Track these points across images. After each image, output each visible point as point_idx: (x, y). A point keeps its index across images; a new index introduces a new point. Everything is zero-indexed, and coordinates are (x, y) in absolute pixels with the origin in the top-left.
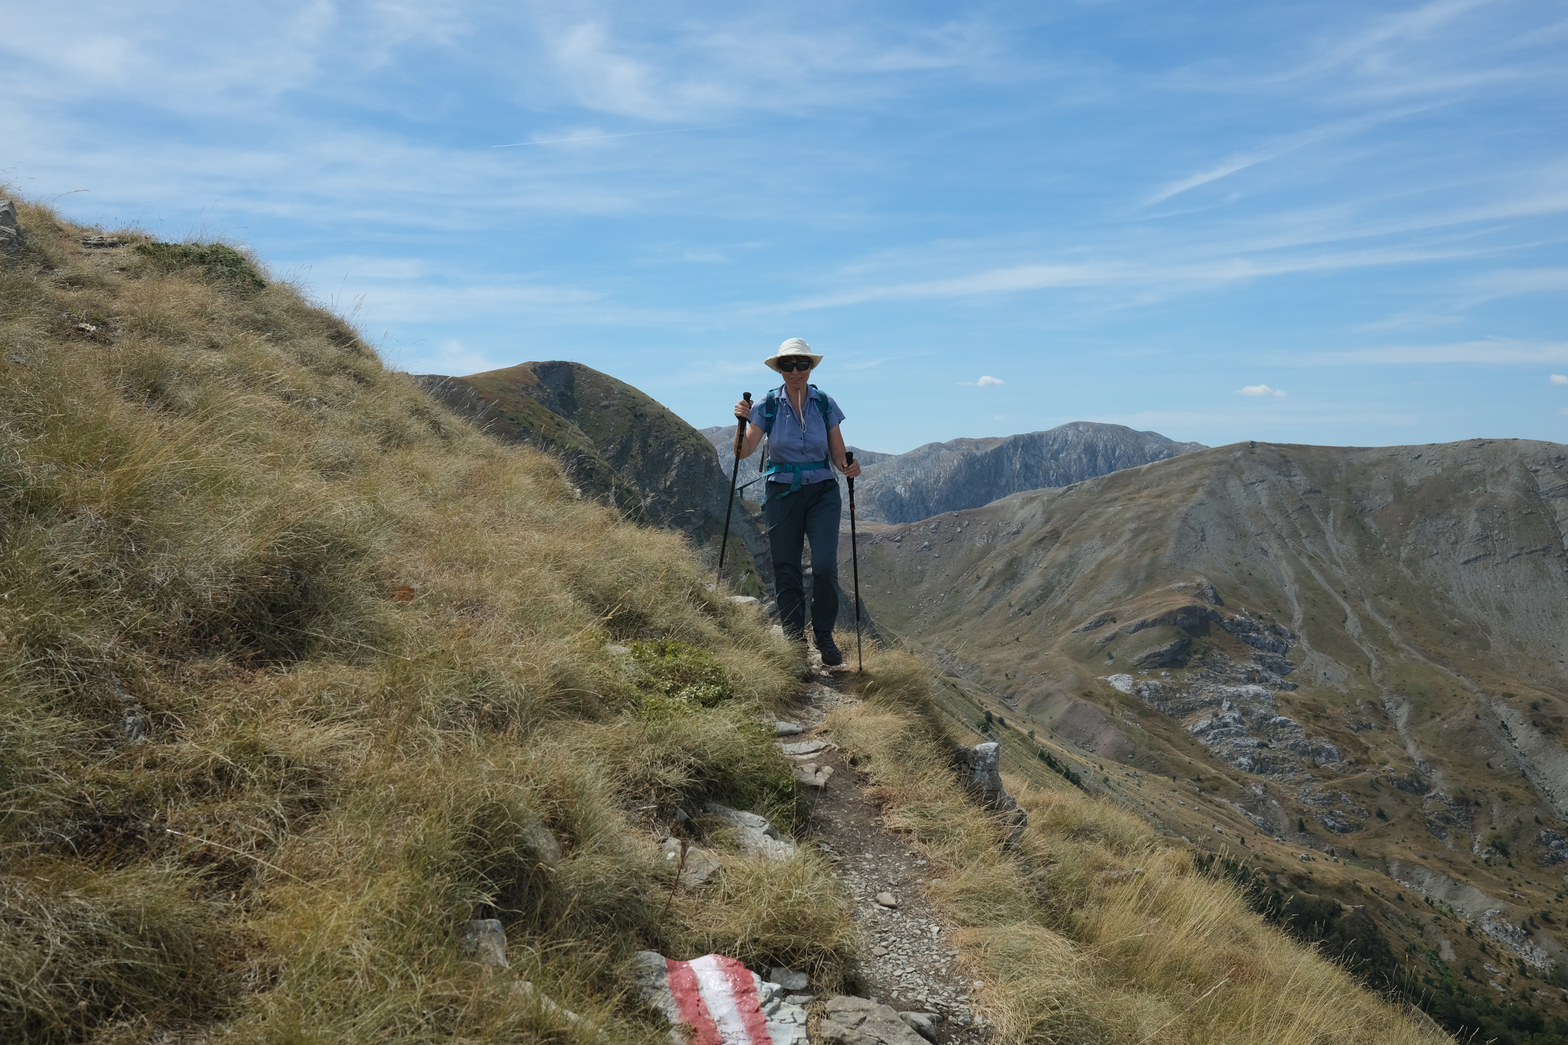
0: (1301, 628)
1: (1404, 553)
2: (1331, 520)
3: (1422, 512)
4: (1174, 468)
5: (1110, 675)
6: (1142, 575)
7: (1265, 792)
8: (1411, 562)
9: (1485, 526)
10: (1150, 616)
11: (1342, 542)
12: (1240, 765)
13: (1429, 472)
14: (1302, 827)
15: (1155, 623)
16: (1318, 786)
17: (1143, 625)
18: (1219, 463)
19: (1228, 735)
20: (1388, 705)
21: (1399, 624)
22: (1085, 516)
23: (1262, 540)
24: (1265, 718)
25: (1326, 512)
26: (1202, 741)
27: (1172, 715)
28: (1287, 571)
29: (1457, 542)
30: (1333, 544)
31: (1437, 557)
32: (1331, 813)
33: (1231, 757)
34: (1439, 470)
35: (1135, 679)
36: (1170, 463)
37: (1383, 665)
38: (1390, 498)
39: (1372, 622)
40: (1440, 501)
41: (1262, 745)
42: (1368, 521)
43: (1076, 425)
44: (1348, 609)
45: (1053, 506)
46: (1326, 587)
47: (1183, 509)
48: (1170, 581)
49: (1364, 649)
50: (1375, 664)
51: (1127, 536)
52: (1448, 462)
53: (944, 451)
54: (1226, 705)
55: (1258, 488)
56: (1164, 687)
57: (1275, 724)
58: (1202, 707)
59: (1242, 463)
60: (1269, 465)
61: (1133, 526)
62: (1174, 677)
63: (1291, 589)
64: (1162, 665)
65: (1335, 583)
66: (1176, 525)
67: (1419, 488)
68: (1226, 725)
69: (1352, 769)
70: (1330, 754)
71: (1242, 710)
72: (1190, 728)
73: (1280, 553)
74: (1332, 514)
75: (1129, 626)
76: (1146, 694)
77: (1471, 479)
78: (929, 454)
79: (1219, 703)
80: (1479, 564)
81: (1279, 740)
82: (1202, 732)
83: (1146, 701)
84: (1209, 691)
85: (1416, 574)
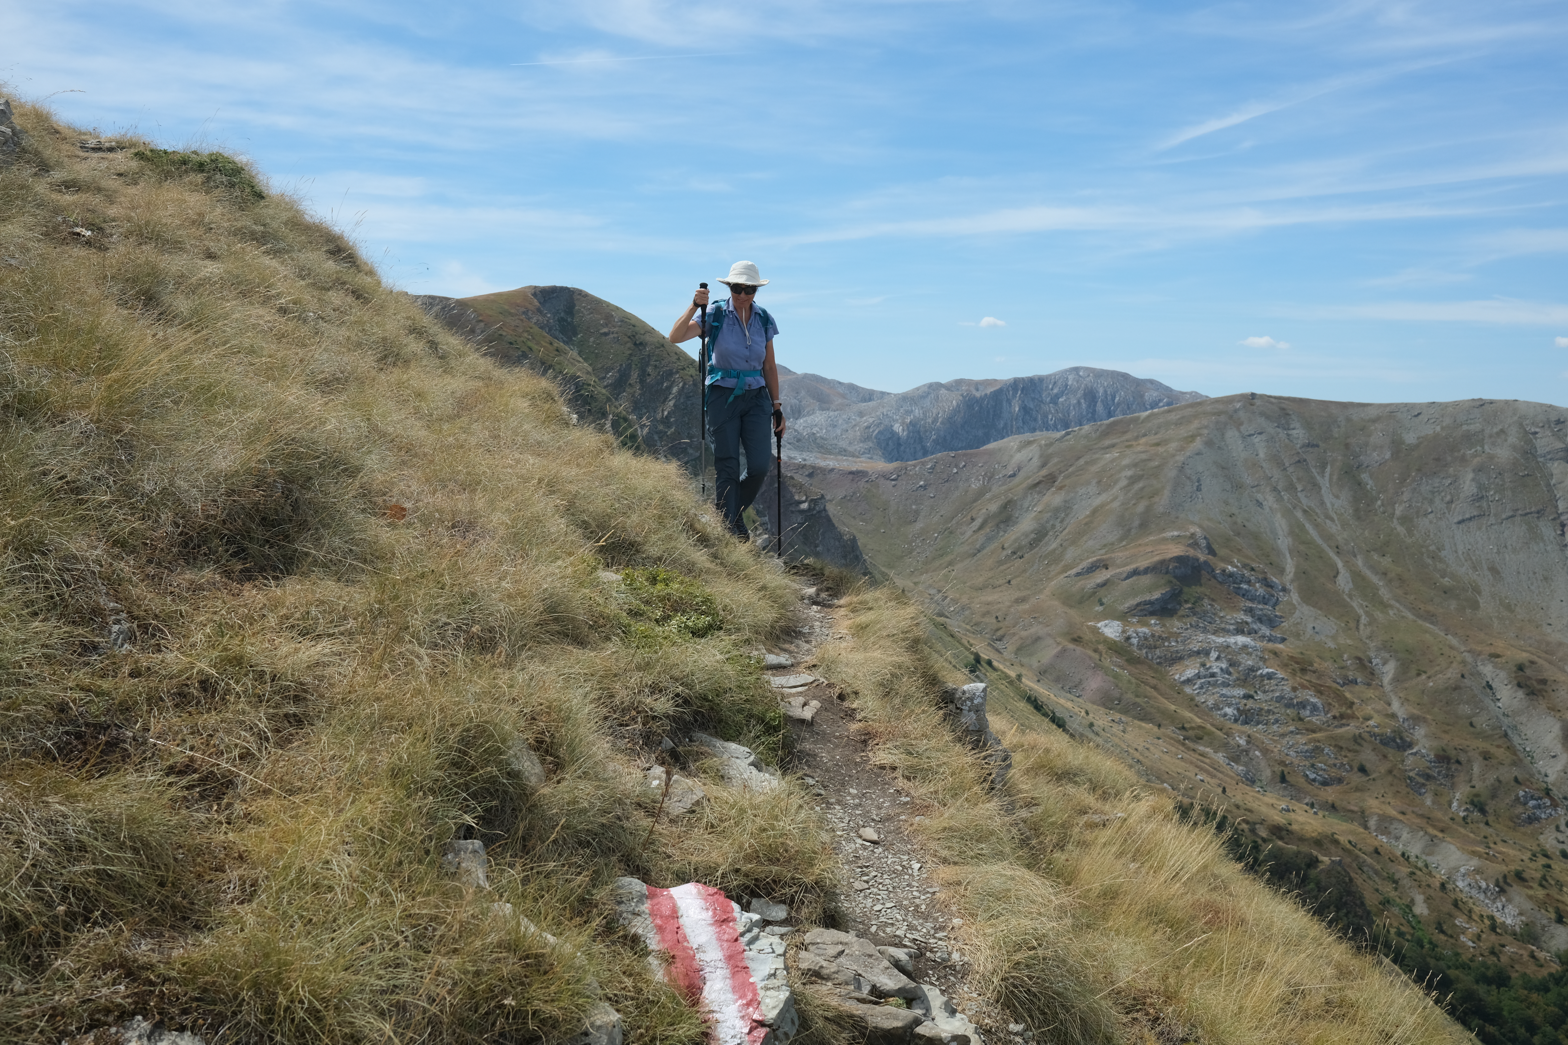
0: (1292, 581)
1: (1399, 510)
2: (1327, 475)
3: (1419, 470)
4: (1173, 417)
5: (1099, 621)
6: (1137, 523)
7: (1248, 742)
8: (1405, 520)
9: (1481, 487)
10: (1143, 564)
11: (1337, 497)
12: (1225, 715)
13: (1428, 430)
14: (1283, 779)
15: (1146, 571)
16: (1302, 739)
17: (1135, 573)
18: (1219, 414)
19: (1215, 685)
20: (1375, 662)
21: (1390, 581)
22: (1082, 462)
23: (1258, 492)
24: (1252, 669)
25: (1323, 466)
26: (1188, 690)
27: (1159, 664)
28: (1281, 524)
29: (1452, 502)
30: (1328, 499)
31: (1431, 516)
32: (1313, 766)
33: (1217, 707)
34: (1438, 429)
35: (1125, 626)
36: (1169, 411)
37: (1372, 621)
38: (1388, 455)
39: (1364, 578)
40: (1438, 460)
41: (1248, 697)
42: (1365, 477)
43: (1076, 370)
44: (1340, 565)
45: (1050, 451)
46: (1319, 541)
47: (1180, 458)
48: (1163, 530)
49: (1354, 604)
50: (1364, 620)
51: (1123, 483)
52: (1447, 421)
53: (943, 391)
54: (1214, 655)
55: (1256, 439)
56: (1153, 636)
57: (1262, 676)
58: (1190, 656)
59: (1241, 414)
60: (1268, 417)
61: (1129, 473)
62: (1164, 626)
63: (1284, 543)
64: (1152, 614)
65: (1328, 537)
66: (1172, 473)
67: (1417, 446)
68: (1213, 675)
69: (1336, 723)
70: (1315, 708)
71: (1229, 660)
72: (1177, 677)
73: (1275, 506)
74: (1328, 469)
75: (1121, 573)
76: (1135, 641)
77: (1470, 439)
78: (929, 393)
79: (1207, 654)
80: (1473, 524)
81: (1265, 692)
82: (1189, 681)
83: (1135, 649)
84: (1198, 640)
85: (1410, 532)
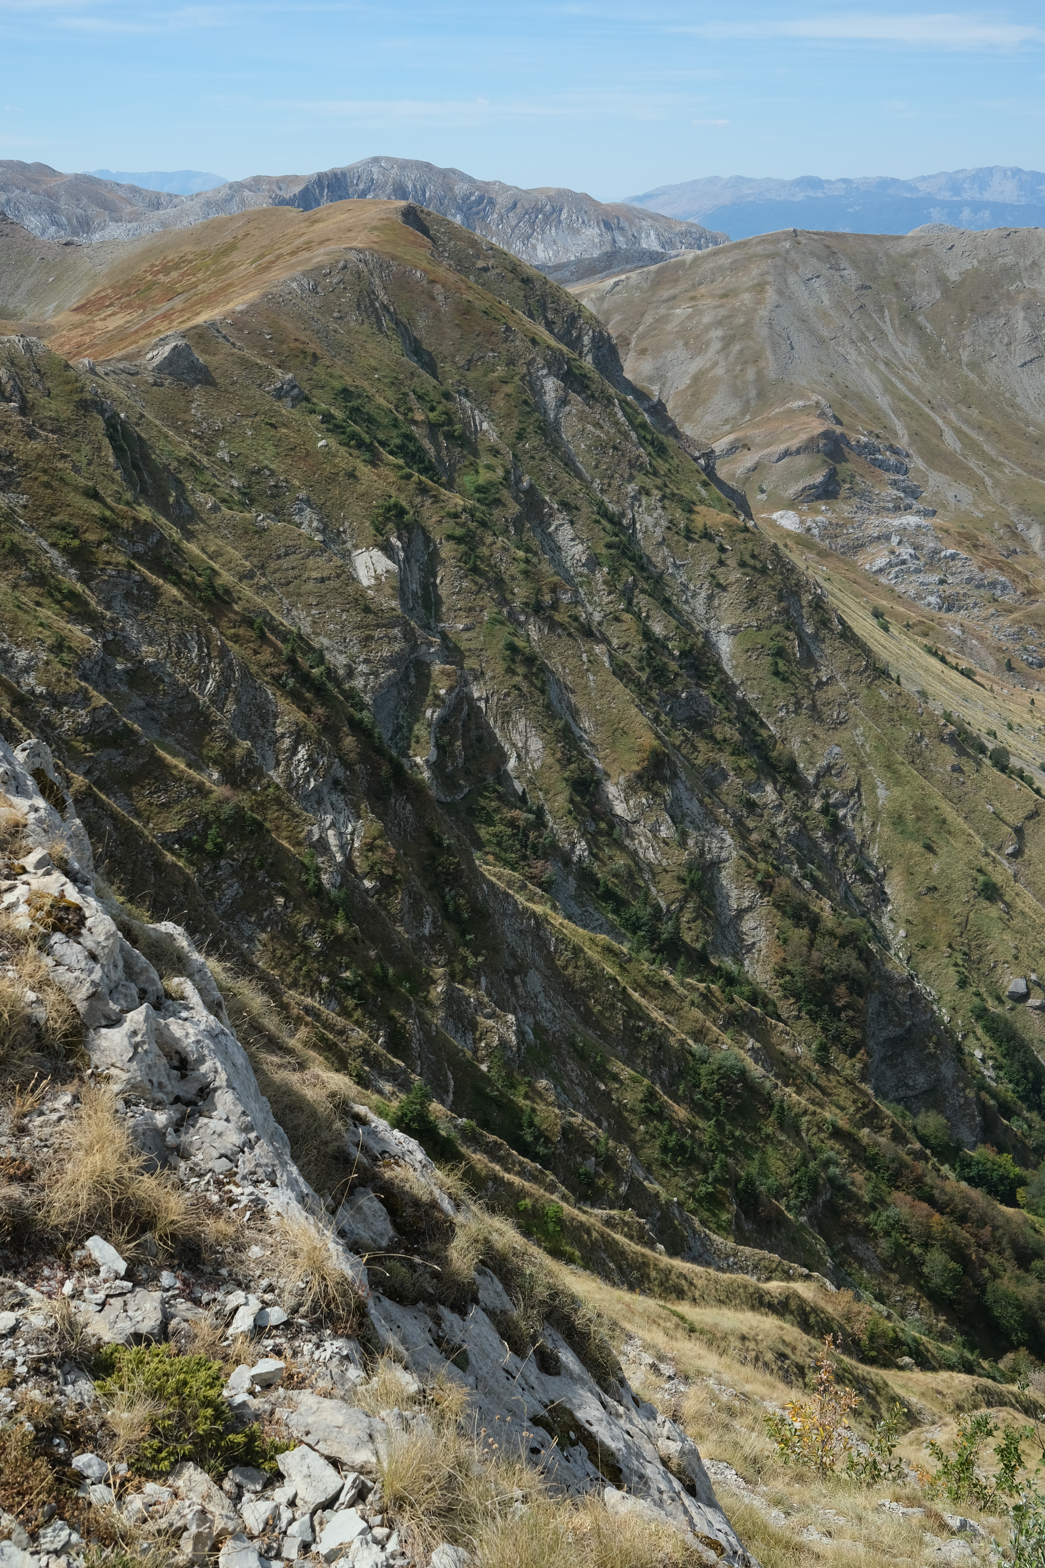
0: (910, 445)
1: (965, 356)
2: (887, 319)
3: (972, 310)
4: (724, 261)
5: (772, 512)
6: (753, 393)
7: (963, 632)
8: (974, 366)
9: (1033, 326)
10: (795, 443)
11: (905, 344)
12: (929, 604)
13: (968, 265)
14: (1010, 668)
15: (798, 452)
16: (1005, 621)
17: (786, 453)
18: (772, 256)
19: (908, 571)
20: (1020, 527)
21: (988, 434)
22: (648, 319)
23: (838, 344)
24: (936, 552)
25: (881, 311)
26: (883, 580)
27: (843, 553)
28: (872, 381)
29: (1009, 344)
30: (898, 346)
31: (995, 360)
32: (1025, 649)
33: (919, 597)
34: (975, 262)
35: (800, 516)
36: (715, 253)
37: (997, 484)
38: (938, 295)
39: (967, 436)
40: (986, 298)
41: (942, 582)
42: (921, 319)
44: (940, 422)
45: (606, 305)
46: (912, 397)
47: (763, 312)
48: (784, 400)
49: (971, 465)
50: (988, 481)
51: (716, 346)
52: (982, 254)
54: (895, 539)
55: (816, 284)
56: (831, 524)
57: (945, 557)
58: (871, 542)
59: (793, 254)
60: (819, 258)
61: (719, 333)
62: (834, 511)
63: (883, 402)
64: (818, 498)
65: (916, 391)
66: (765, 332)
67: (962, 283)
68: (904, 562)
69: (1027, 600)
70: (1004, 587)
71: (912, 544)
72: (867, 567)
73: (860, 360)
74: (886, 313)
75: (770, 455)
76: (815, 531)
77: (1009, 273)
79: (888, 538)
80: (1034, 366)
81: (952, 574)
82: (881, 570)
83: (818, 540)
84: (874, 524)
85: (981, 378)
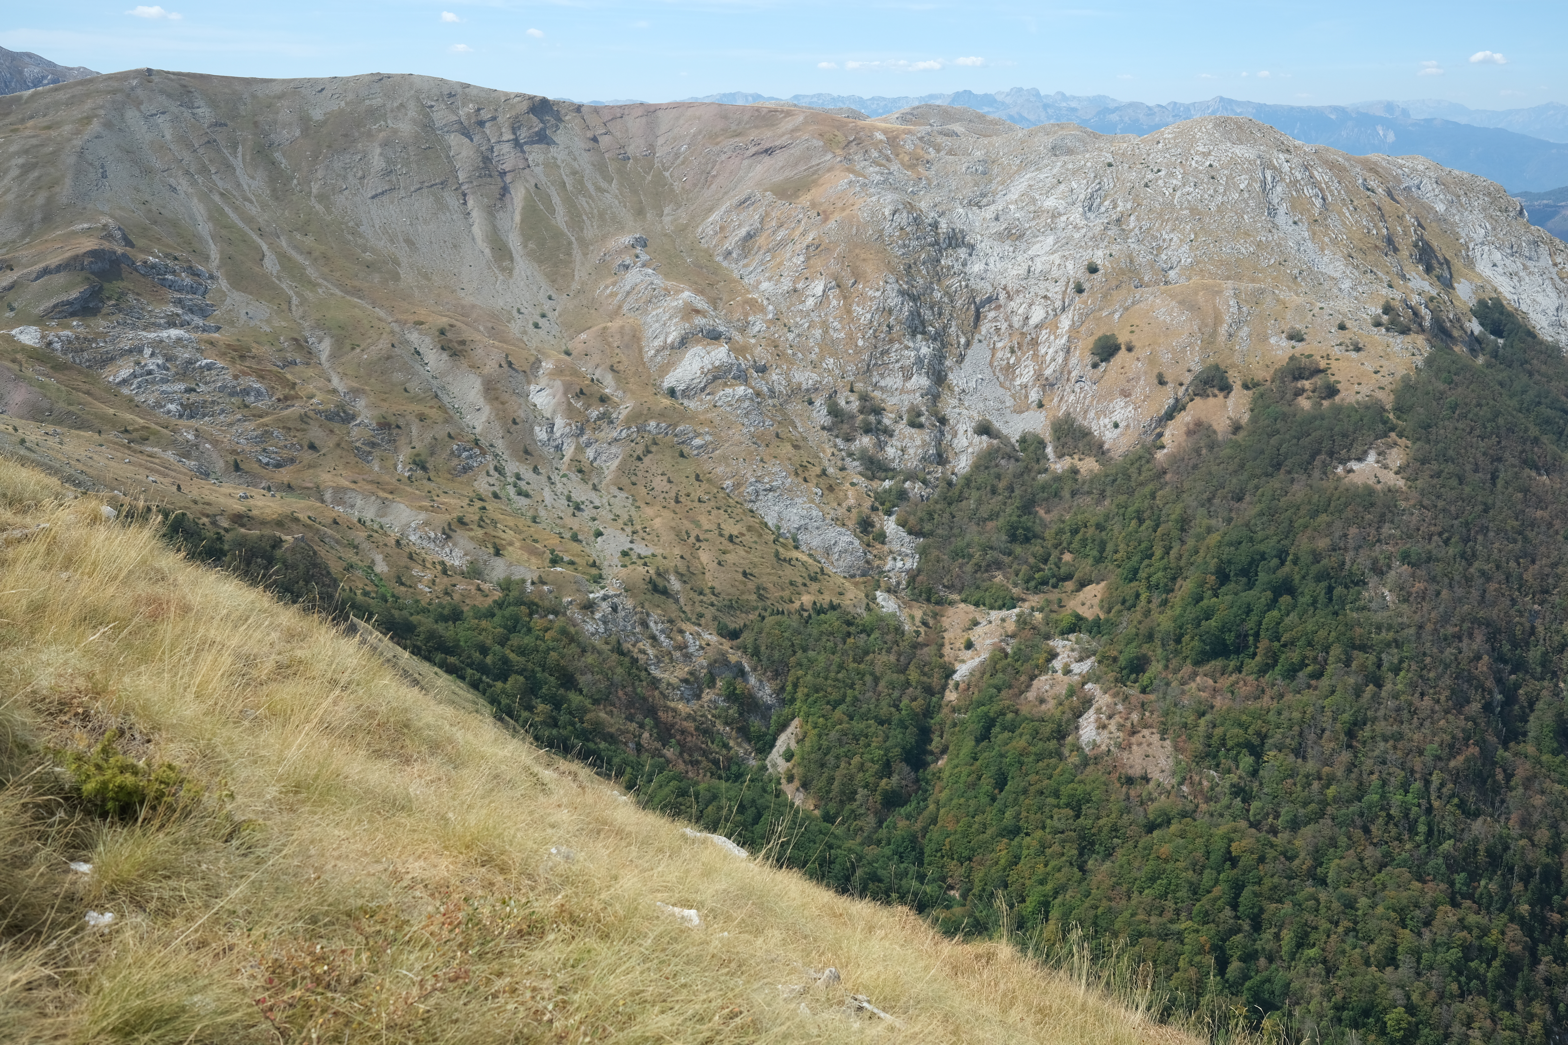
0: (219, 268)
1: (315, 188)
2: (240, 155)
3: (329, 147)
4: (62, 96)
5: (13, 328)
6: (38, 216)
7: (197, 436)
8: (322, 198)
9: (388, 161)
10: (53, 261)
11: (253, 178)
12: (169, 412)
13: (334, 106)
14: (237, 468)
15: (59, 269)
16: (250, 426)
17: (46, 271)
18: (114, 92)
19: (154, 382)
20: (310, 341)
21: (316, 260)
23: (170, 176)
24: (190, 362)
25: (234, 146)
26: (125, 391)
27: (89, 367)
28: (198, 209)
29: (363, 177)
30: (244, 180)
31: (346, 192)
32: (264, 450)
33: (159, 405)
34: (343, 104)
35: (43, 330)
36: (56, 90)
37: (303, 301)
38: (298, 133)
39: (290, 259)
40: (346, 135)
41: (189, 390)
42: (278, 155)
44: (265, 247)
46: (241, 224)
47: (78, 142)
48: (71, 223)
49: (284, 286)
50: (295, 300)
51: (15, 172)
52: (350, 96)
54: (147, 352)
55: (160, 119)
56: (77, 338)
57: (201, 367)
58: (122, 355)
59: (139, 91)
60: (169, 96)
61: (21, 161)
62: (88, 326)
63: (205, 228)
64: (73, 314)
65: (249, 220)
66: (72, 160)
67: (325, 122)
68: (150, 373)
69: (281, 405)
70: (258, 393)
71: (165, 355)
72: (111, 379)
73: (190, 190)
74: (240, 149)
75: (29, 274)
76: (57, 346)
77: (374, 113)
79: (140, 351)
80: (385, 198)
81: (206, 383)
82: (124, 382)
83: (59, 354)
84: (128, 338)
85: (327, 208)
